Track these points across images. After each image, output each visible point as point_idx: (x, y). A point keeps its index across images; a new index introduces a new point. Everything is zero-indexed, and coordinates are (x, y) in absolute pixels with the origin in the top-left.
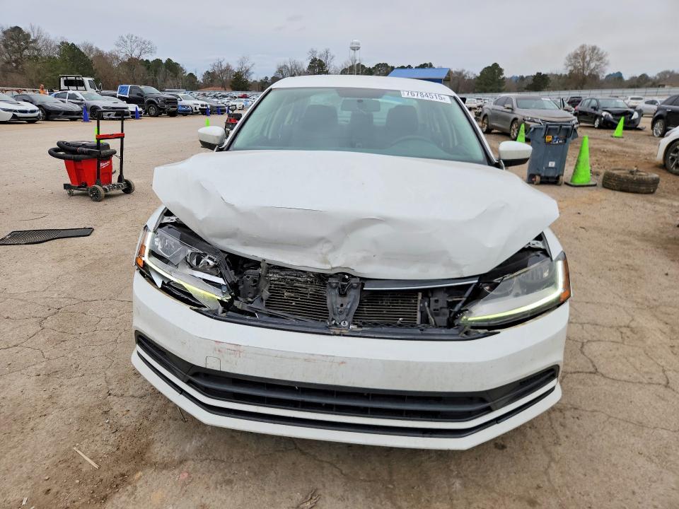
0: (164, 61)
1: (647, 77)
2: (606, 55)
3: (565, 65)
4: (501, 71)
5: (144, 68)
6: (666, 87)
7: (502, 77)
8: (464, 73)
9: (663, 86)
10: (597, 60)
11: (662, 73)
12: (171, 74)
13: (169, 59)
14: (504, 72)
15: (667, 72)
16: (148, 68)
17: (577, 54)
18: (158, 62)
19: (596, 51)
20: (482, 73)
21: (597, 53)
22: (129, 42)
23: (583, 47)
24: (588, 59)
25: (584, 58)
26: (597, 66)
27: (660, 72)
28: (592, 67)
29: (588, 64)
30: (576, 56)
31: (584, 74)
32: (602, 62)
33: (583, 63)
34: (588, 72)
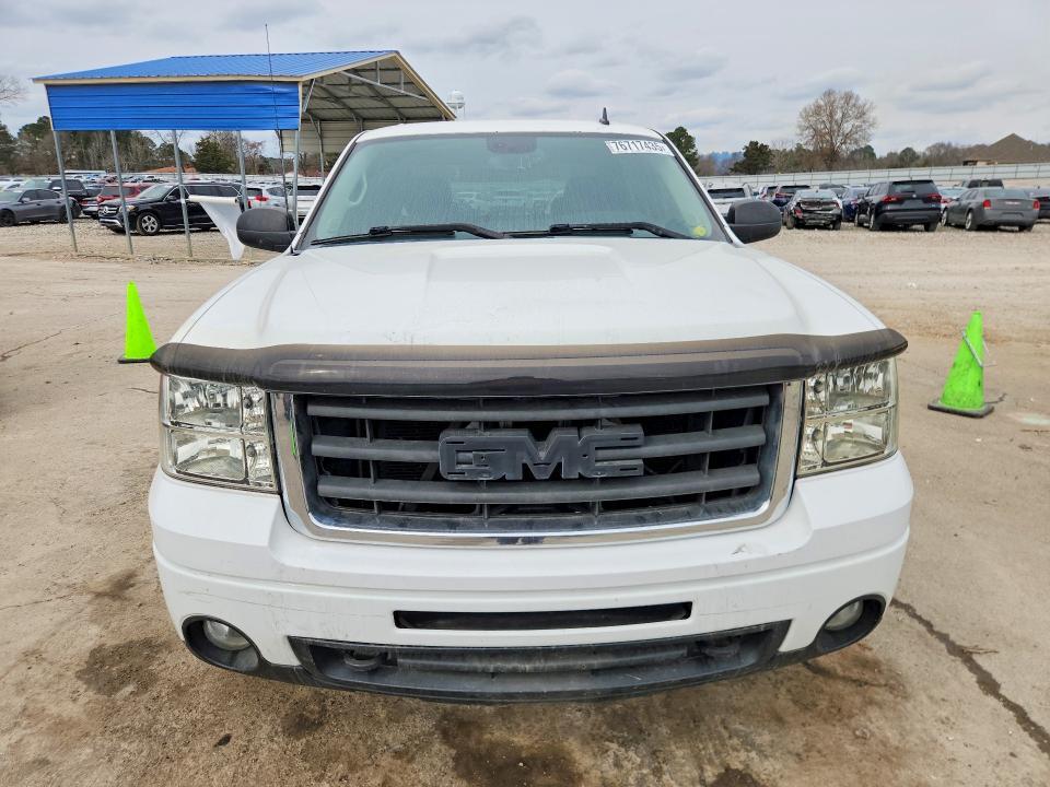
1: (914, 153)
2: (872, 107)
3: (800, 127)
4: (690, 141)
6: (978, 163)
7: (692, 150)
9: (975, 163)
10: (857, 118)
11: (934, 146)
14: (696, 143)
15: (942, 145)
17: (819, 107)
19: (853, 101)
21: (854, 105)
23: (829, 93)
24: (838, 116)
25: (831, 115)
26: (856, 129)
27: (930, 145)
28: (847, 131)
29: (839, 126)
30: (818, 110)
31: (832, 143)
32: (864, 122)
33: (830, 123)
34: (840, 138)
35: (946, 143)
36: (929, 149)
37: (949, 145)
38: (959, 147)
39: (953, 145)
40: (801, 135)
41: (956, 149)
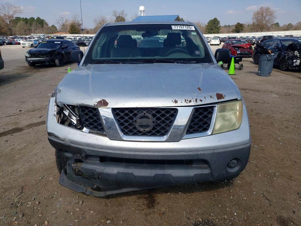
0: (35, 19)
2: (275, 12)
3: (253, 18)
4: (218, 22)
5: (24, 23)
7: (219, 25)
8: (200, 24)
10: (270, 15)
12: (40, 25)
13: (38, 17)
14: (220, 23)
16: (26, 23)
18: (32, 19)
20: (208, 23)
21: (269, 11)
22: (7, 7)
23: (262, 8)
24: (265, 15)
25: (262, 15)
26: (269, 19)
28: (267, 19)
29: (265, 18)
30: (258, 13)
34: (265, 22)
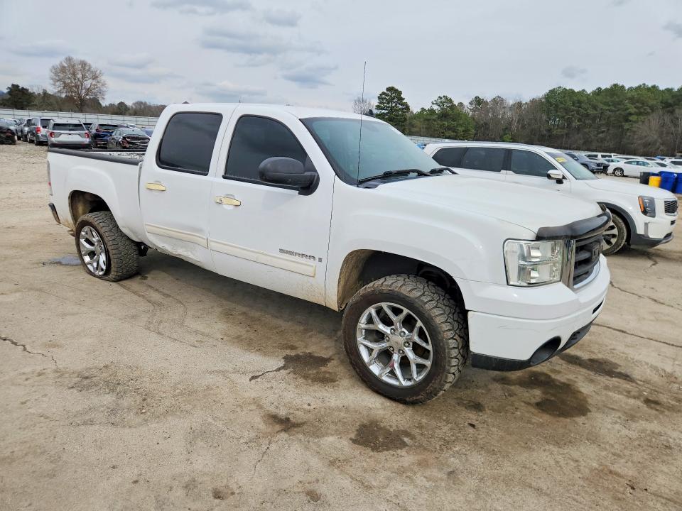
1: (126, 106)
10: (93, 79)
17: (64, 67)
19: (87, 68)
24: (79, 76)
25: (74, 74)
28: (88, 87)
30: (63, 69)
31: (78, 94)
32: (98, 82)
33: (75, 79)
34: (84, 91)
35: (143, 102)
36: (134, 104)
37: (146, 103)
38: (151, 105)
39: (148, 104)
40: (54, 85)
41: (150, 106)
